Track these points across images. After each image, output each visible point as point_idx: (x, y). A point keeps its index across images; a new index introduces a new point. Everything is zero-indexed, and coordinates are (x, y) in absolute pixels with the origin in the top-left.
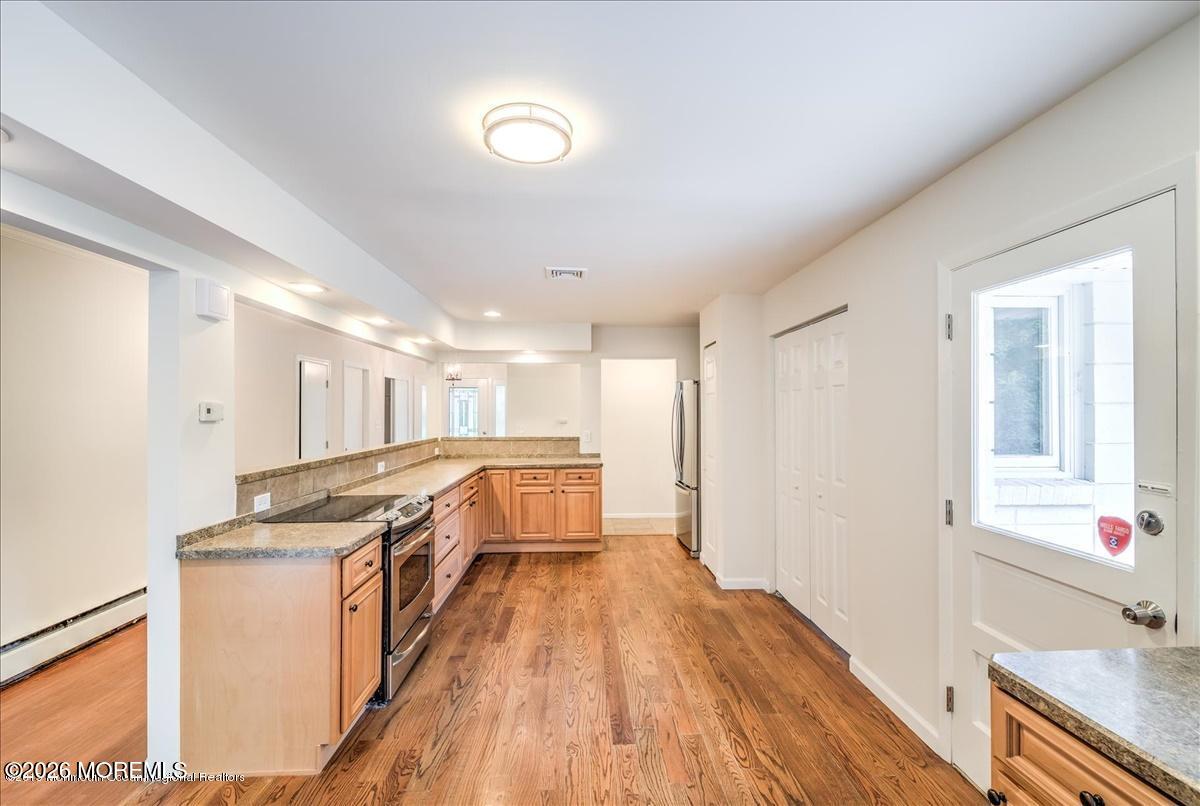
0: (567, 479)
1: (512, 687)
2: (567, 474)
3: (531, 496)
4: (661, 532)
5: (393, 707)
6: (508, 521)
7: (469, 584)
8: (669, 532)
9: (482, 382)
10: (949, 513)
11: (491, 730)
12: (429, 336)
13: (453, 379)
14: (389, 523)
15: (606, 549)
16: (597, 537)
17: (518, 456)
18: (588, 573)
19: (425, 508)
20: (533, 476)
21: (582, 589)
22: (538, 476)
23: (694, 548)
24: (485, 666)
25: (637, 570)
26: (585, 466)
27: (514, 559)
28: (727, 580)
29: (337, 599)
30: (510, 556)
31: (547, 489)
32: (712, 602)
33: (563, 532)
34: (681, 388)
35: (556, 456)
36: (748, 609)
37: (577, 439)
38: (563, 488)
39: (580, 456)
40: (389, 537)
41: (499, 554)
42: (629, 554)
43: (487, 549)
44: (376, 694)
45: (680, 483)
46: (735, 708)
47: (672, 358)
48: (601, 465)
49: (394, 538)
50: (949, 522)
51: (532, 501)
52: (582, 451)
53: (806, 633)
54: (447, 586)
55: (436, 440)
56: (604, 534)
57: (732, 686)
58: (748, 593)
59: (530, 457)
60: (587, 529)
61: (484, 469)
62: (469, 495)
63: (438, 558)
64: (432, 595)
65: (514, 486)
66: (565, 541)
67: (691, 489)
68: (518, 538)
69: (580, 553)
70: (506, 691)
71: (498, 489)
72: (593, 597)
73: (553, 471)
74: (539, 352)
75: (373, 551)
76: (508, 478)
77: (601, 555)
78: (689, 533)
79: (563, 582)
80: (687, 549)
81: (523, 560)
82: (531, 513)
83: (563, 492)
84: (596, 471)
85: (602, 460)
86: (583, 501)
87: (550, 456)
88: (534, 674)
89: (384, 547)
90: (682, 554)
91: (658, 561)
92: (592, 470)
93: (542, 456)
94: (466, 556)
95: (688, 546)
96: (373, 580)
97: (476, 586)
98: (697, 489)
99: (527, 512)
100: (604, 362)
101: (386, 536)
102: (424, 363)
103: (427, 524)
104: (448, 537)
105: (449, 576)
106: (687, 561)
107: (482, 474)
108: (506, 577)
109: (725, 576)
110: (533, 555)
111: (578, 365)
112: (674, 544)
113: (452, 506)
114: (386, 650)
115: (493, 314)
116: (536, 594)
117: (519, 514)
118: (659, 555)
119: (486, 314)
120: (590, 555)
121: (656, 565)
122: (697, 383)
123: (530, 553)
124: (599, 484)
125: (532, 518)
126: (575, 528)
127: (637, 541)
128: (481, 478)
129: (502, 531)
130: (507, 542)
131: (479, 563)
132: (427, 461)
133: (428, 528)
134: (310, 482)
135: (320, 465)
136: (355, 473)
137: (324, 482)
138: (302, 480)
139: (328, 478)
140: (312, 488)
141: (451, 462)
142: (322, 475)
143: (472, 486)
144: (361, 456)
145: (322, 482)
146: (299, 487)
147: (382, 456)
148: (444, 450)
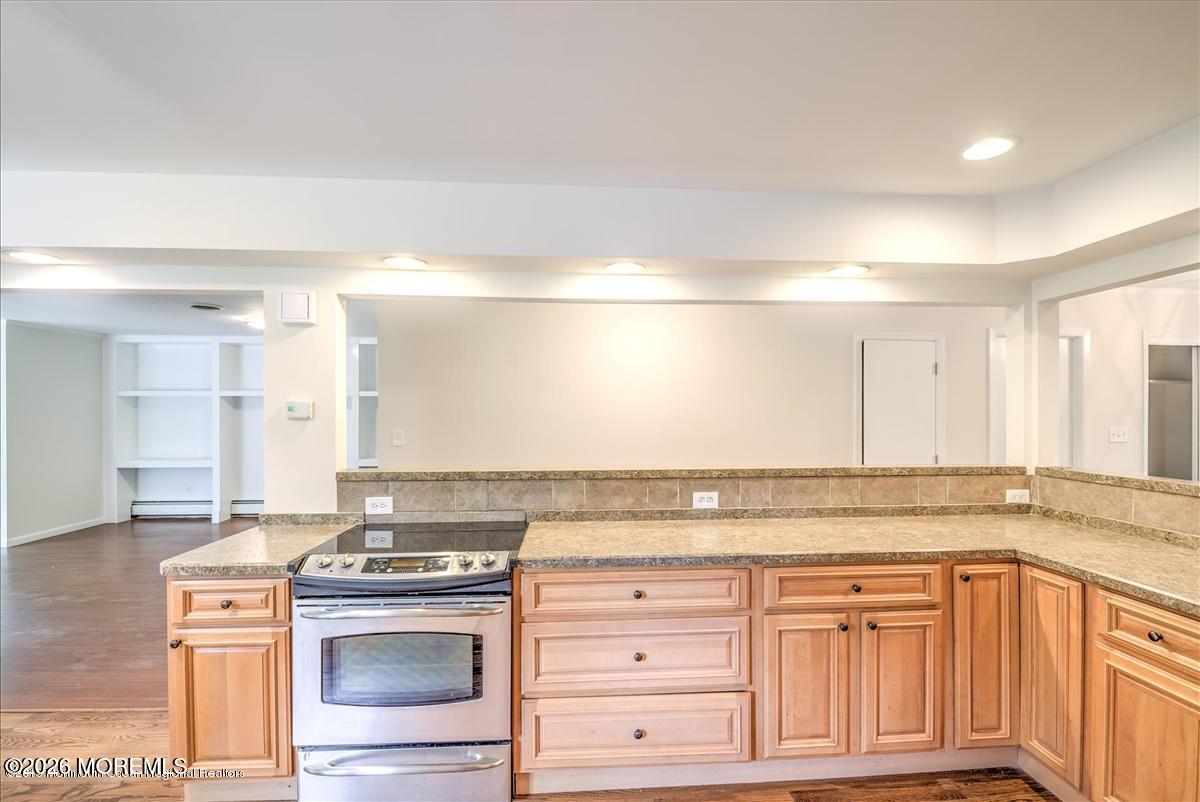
3: (1143, 693)
6: (1074, 731)
20: (1151, 628)
51: (1146, 711)
76: (1076, 605)
99: (1128, 738)
117: (1103, 729)
134: (480, 496)
135: (501, 477)
136: (606, 499)
137: (515, 500)
138: (460, 491)
139: (525, 497)
140: (485, 504)
141: (1055, 527)
142: (510, 491)
143: (861, 582)
144: (624, 476)
145: (510, 500)
146: (453, 499)
147: (711, 482)
148: (1044, 499)
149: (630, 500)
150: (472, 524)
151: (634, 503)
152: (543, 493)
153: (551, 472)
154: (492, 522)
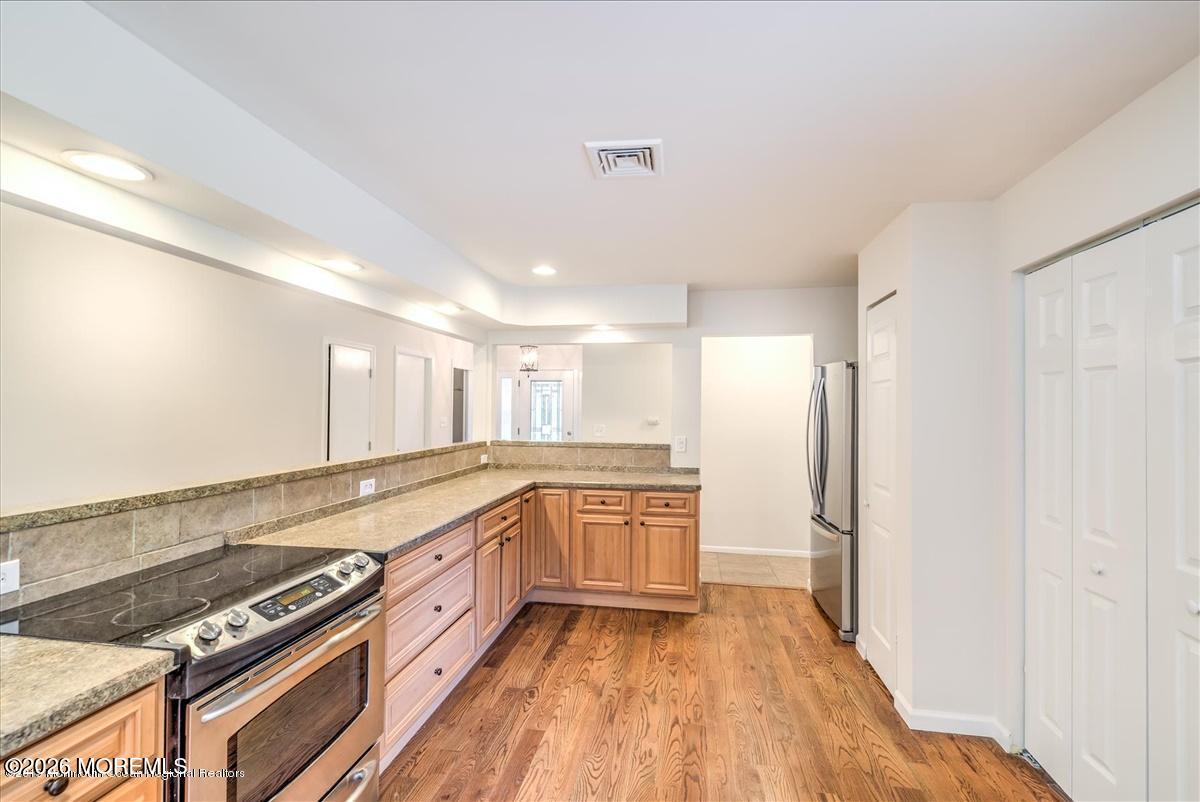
0: (648, 506)
2: (648, 499)
3: (597, 528)
4: (787, 585)
6: (565, 561)
7: (491, 666)
8: (799, 584)
9: (566, 374)
13: (528, 370)
15: (705, 609)
16: (692, 593)
18: (675, 659)
20: (601, 499)
21: (660, 697)
22: (607, 500)
23: (846, 624)
25: (752, 662)
26: (675, 489)
27: (571, 615)
30: (567, 611)
31: (620, 519)
33: (643, 582)
34: (823, 375)
35: (636, 470)
37: (666, 448)
38: (642, 518)
39: (671, 471)
41: (554, 605)
42: (740, 622)
43: (537, 597)
45: (819, 518)
47: (810, 333)
48: (699, 488)
51: (599, 536)
52: (672, 466)
54: (435, 690)
55: (484, 444)
56: (701, 581)
60: (676, 580)
61: (534, 487)
62: (498, 529)
65: (575, 512)
67: (841, 531)
68: (579, 586)
69: (665, 614)
71: (552, 516)
72: (676, 722)
73: (629, 492)
74: (616, 326)
76: (567, 501)
77: (697, 620)
78: (837, 598)
79: (632, 676)
80: (834, 627)
81: (586, 616)
82: (597, 549)
83: (642, 524)
84: (692, 495)
85: (700, 479)
86: (671, 540)
87: (629, 470)
90: (819, 631)
91: (786, 641)
92: (685, 495)
93: (619, 469)
95: (833, 615)
98: (850, 533)
99: (592, 550)
100: (706, 340)
104: (438, 609)
105: (439, 672)
106: (835, 649)
107: (528, 495)
108: (549, 656)
109: (915, 706)
110: (599, 612)
111: (670, 345)
113: (450, 556)
115: (544, 270)
116: (586, 699)
117: (580, 552)
118: (789, 632)
120: (682, 618)
121: (782, 650)
122: (853, 366)
123: (597, 607)
124: (695, 515)
125: (598, 561)
126: (659, 580)
127: (753, 599)
128: (528, 501)
129: (558, 575)
130: (564, 589)
132: (471, 471)
134: (170, 525)
135: (199, 494)
136: (300, 501)
137: (212, 522)
138: (141, 524)
139: (225, 515)
140: (175, 536)
141: (502, 473)
142: (208, 510)
143: (505, 515)
144: (317, 474)
145: (207, 522)
146: (130, 538)
147: (370, 471)
148: (495, 459)
149: (319, 498)
150: (158, 568)
151: (322, 501)
152: (243, 506)
153: (254, 479)
154: (185, 558)
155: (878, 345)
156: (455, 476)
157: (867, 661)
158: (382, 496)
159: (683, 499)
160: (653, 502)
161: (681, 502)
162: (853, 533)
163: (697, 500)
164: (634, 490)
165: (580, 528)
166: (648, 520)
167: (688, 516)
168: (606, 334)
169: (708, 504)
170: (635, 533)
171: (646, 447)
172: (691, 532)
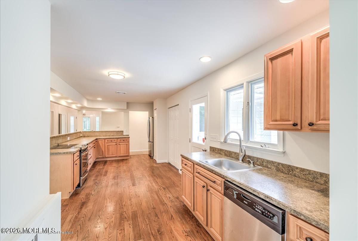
0: (120, 141)
1: (110, 182)
2: (120, 140)
3: (110, 146)
4: (144, 154)
5: (82, 188)
6: (104, 152)
8: (147, 154)
9: (91, 116)
10: (190, 140)
11: (106, 188)
12: (81, 104)
14: (81, 148)
15: (131, 158)
16: (128, 155)
17: (106, 136)
18: (126, 163)
19: (86, 146)
21: (125, 166)
22: (112, 141)
23: (152, 156)
24: (102, 180)
25: (138, 161)
26: (125, 138)
27: (106, 162)
28: (159, 161)
29: (73, 162)
30: (104, 162)
31: (115, 144)
32: (155, 165)
33: (119, 154)
34: (149, 119)
35: (117, 135)
36: (162, 166)
37: (123, 131)
38: (119, 143)
40: (81, 151)
41: (101, 161)
42: (136, 158)
43: (98, 160)
44: (78, 186)
45: (149, 141)
46: (156, 179)
47: (147, 111)
48: (129, 137)
49: (82, 151)
50: (190, 142)
52: (124, 135)
53: (173, 168)
54: (90, 166)
55: (81, 132)
56: (130, 155)
57: (157, 177)
58: (163, 163)
59: (109, 136)
60: (125, 153)
61: (97, 139)
62: (93, 145)
63: (89, 158)
64: (88, 167)
65: (105, 143)
66: (120, 157)
67: (152, 142)
68: (106, 157)
69: (124, 159)
70: (109, 183)
71: (101, 144)
72: (128, 167)
73: (116, 139)
74: (112, 109)
75: (78, 154)
76: (104, 141)
77: (130, 159)
78: (151, 154)
79: (120, 165)
81: (108, 162)
82: (110, 150)
84: (128, 139)
85: (129, 136)
86: (124, 146)
87: (115, 136)
88: (115, 180)
89: (80, 153)
90: (150, 157)
93: (113, 136)
94: (93, 161)
95: (151, 156)
96: (78, 160)
97: (96, 167)
99: (109, 150)
100: (130, 112)
101: (80, 151)
102: (77, 111)
103: (87, 150)
104: (90, 154)
105: (90, 164)
106: (150, 159)
107: (96, 140)
108: (104, 165)
110: (111, 161)
111: (123, 113)
112: (148, 156)
113: (91, 147)
114: (80, 176)
115: (99, 99)
116: (113, 167)
117: (107, 150)
119: (98, 99)
120: (126, 159)
121: (143, 160)
122: (153, 118)
124: (129, 142)
125: (110, 152)
126: (122, 154)
127: (138, 156)
128: (96, 141)
129: (102, 155)
130: (103, 158)
131: (95, 164)
132: (79, 137)
133: (87, 151)
141: (86, 138)
143: (94, 143)
148: (83, 135)
155: (155, 115)
156: (78, 138)
157: (155, 159)
158: (70, 140)
159: (126, 139)
160: (121, 140)
161: (126, 140)
162: (153, 142)
163: (129, 139)
164: (117, 138)
165: (107, 146)
166: (120, 143)
167: (128, 142)
168: (110, 110)
169: (131, 140)
170: (118, 146)
171: (119, 131)
172: (128, 145)
